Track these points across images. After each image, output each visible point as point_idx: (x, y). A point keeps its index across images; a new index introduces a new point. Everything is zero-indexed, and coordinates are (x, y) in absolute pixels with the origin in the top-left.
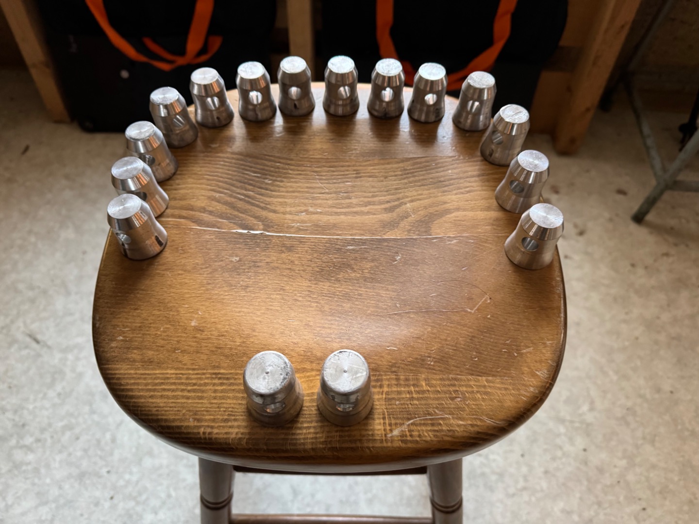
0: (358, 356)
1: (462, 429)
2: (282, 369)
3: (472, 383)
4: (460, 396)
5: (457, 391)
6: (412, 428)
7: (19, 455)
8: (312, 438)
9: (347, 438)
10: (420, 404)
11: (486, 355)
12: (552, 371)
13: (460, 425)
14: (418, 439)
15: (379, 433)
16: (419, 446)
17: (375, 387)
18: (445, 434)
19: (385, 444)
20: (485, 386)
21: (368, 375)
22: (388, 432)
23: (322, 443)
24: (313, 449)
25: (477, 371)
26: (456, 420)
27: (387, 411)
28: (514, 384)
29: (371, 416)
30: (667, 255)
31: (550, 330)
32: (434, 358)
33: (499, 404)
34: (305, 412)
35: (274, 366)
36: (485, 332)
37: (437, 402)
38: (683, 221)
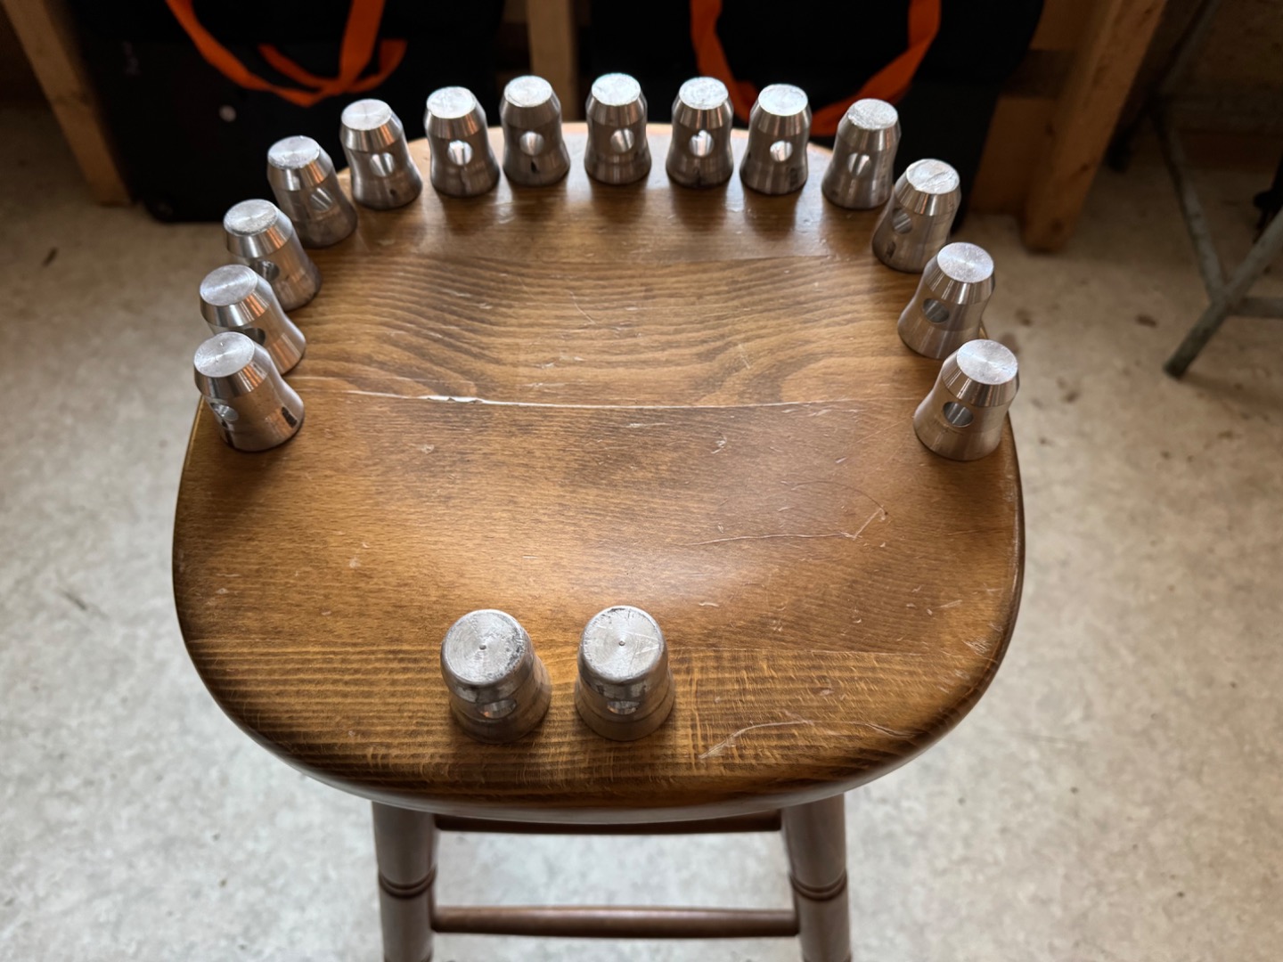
0: (644, 616)
1: (833, 745)
2: (509, 642)
3: (851, 663)
4: (830, 686)
5: (824, 677)
6: (743, 742)
7: (54, 809)
8: (566, 763)
9: (627, 762)
10: (757, 701)
11: (877, 614)
12: (996, 642)
13: (828, 737)
14: (754, 762)
15: (685, 751)
16: (755, 774)
17: (677, 672)
18: (801, 752)
19: (695, 772)
20: (873, 669)
21: (662, 650)
22: (701, 750)
23: (583, 771)
24: (568, 782)
25: (860, 642)
26: (822, 729)
27: (699, 715)
28: (926, 665)
29: (670, 723)
30: (1228, 435)
31: (993, 568)
32: (784, 620)
33: (900, 700)
34: (554, 718)
35: (495, 636)
36: (875, 574)
37: (788, 697)
38: (1260, 373)
